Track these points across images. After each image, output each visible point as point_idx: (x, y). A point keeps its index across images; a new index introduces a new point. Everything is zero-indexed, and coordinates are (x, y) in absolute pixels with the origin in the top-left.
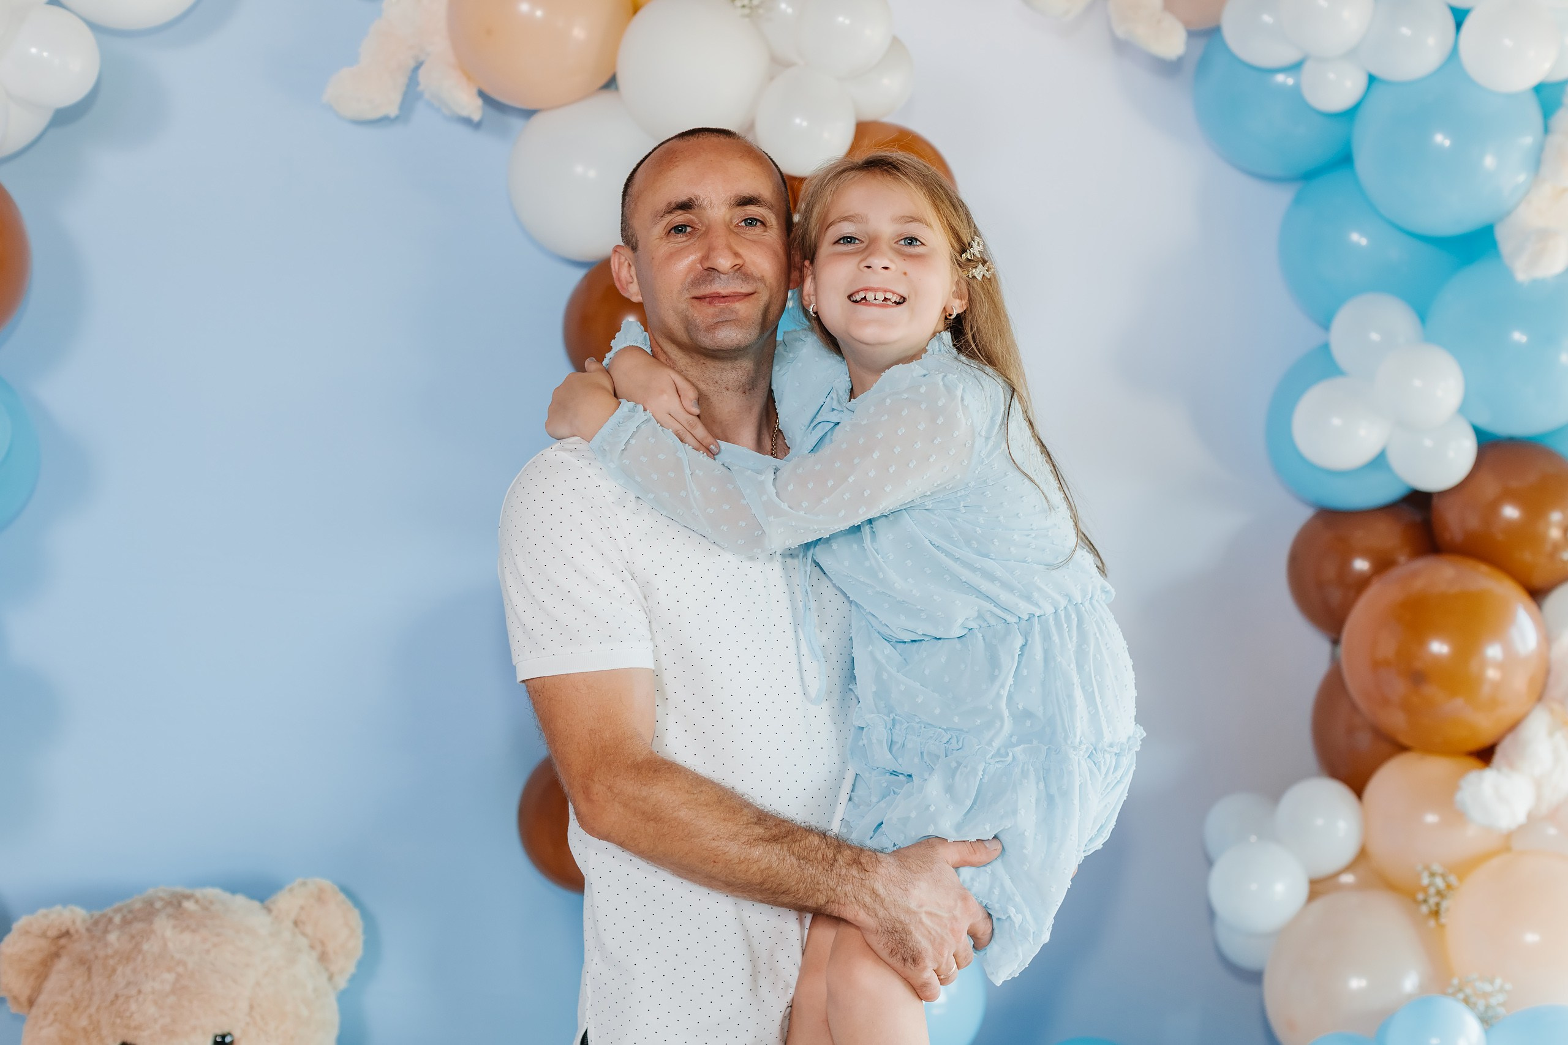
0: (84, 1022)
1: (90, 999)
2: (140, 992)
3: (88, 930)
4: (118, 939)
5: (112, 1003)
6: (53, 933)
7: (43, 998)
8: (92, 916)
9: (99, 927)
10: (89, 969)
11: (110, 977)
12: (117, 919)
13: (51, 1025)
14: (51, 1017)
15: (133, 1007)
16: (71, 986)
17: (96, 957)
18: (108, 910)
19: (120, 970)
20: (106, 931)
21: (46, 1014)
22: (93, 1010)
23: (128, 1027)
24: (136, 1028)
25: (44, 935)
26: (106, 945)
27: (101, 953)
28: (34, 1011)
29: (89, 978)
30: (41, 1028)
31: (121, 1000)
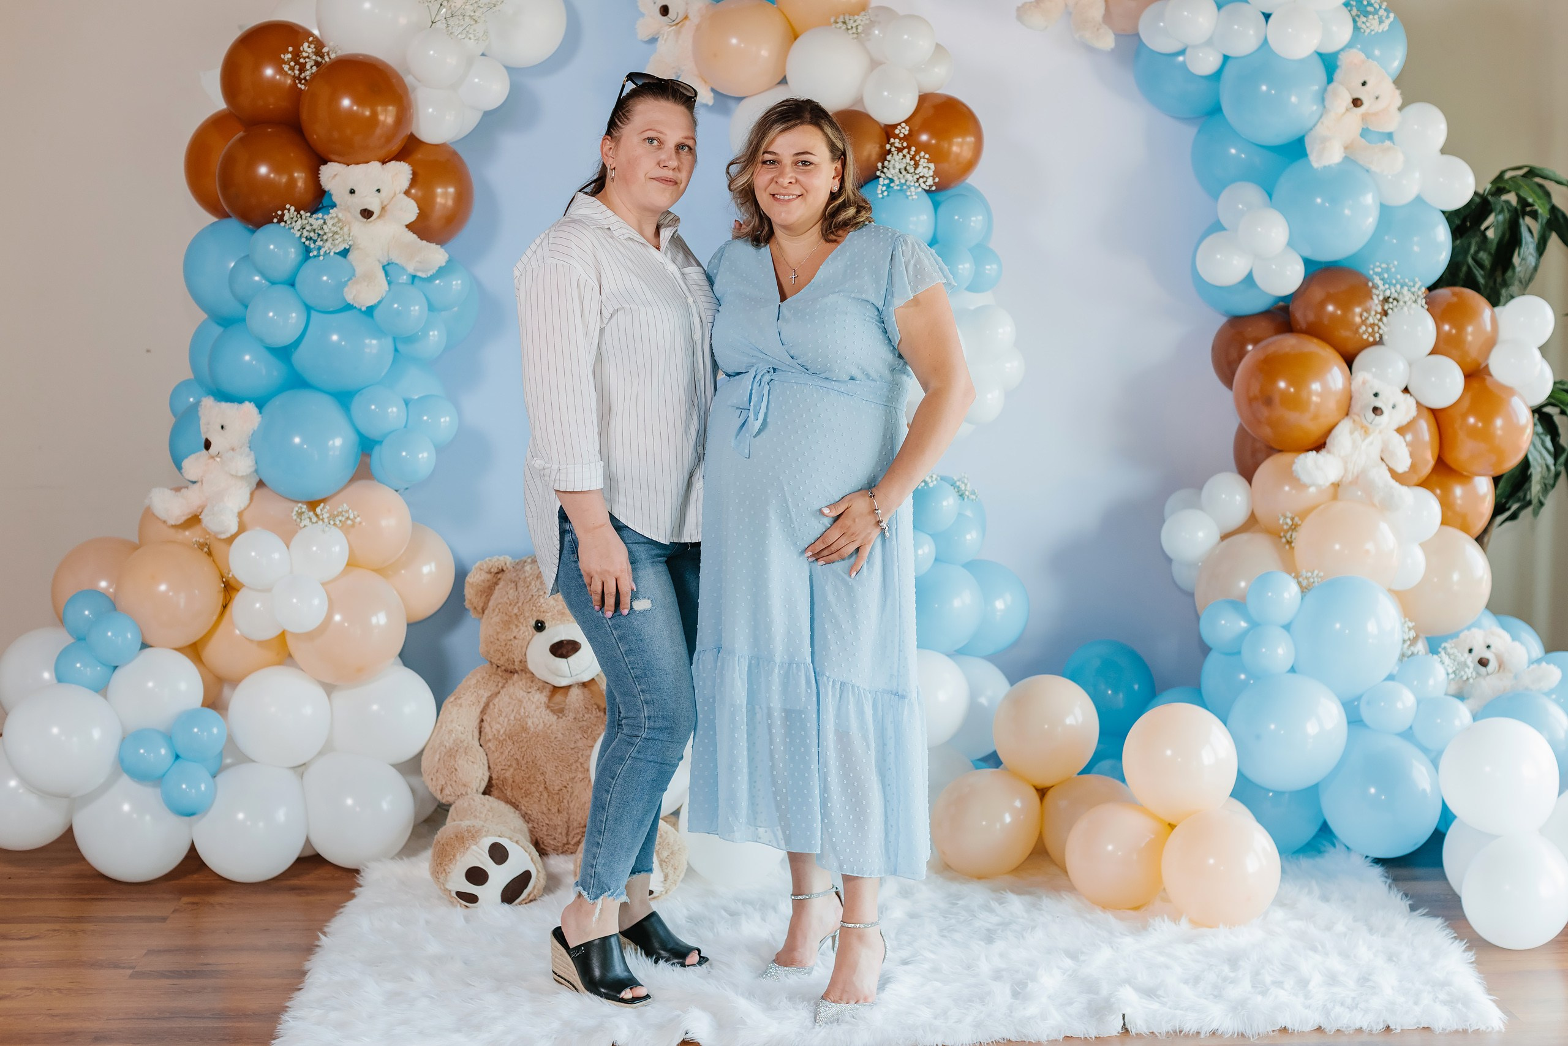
0: (516, 611)
1: (518, 599)
2: (545, 593)
3: (513, 567)
4: (531, 569)
5: (530, 600)
6: (494, 570)
7: (491, 604)
8: (515, 562)
9: (519, 565)
10: (516, 584)
11: (528, 587)
12: (529, 560)
13: (497, 615)
14: (497, 610)
15: (542, 600)
16: (507, 594)
17: (520, 579)
18: (524, 558)
19: (533, 582)
20: (523, 567)
21: (494, 610)
22: (520, 604)
23: (539, 611)
24: (544, 612)
25: (490, 572)
26: (524, 572)
27: (522, 577)
28: (486, 612)
29: (516, 590)
30: (491, 618)
31: (535, 597)
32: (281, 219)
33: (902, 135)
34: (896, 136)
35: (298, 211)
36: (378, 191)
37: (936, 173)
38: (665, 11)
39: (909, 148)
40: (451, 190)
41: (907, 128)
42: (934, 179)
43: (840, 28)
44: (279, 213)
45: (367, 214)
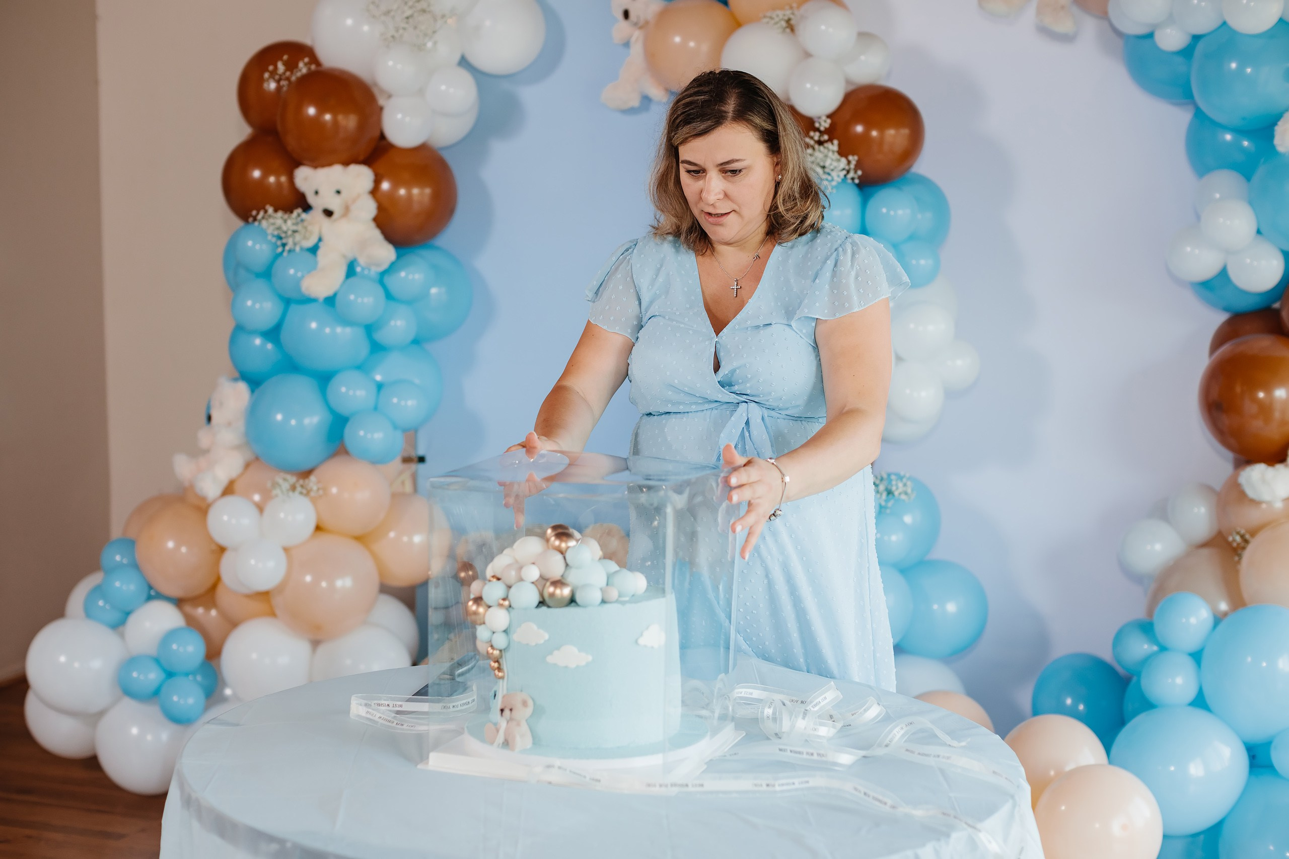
32: (255, 219)
33: (822, 129)
34: (818, 130)
35: (276, 211)
36: (338, 192)
37: (858, 166)
38: (626, 14)
39: (830, 140)
40: (428, 191)
41: (829, 121)
42: (856, 172)
43: (768, 23)
44: (254, 213)
45: (328, 213)
